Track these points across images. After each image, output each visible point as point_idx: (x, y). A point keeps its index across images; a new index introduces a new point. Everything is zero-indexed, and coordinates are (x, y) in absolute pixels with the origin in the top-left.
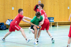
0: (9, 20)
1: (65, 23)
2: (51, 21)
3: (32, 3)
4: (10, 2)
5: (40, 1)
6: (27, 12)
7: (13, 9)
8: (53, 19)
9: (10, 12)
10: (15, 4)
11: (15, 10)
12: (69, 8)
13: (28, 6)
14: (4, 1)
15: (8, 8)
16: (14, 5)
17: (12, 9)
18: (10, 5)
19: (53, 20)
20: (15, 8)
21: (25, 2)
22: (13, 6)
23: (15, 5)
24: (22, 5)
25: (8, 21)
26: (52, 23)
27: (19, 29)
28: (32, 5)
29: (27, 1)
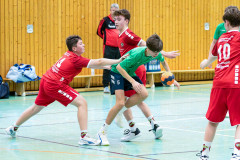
0: (16, 65)
1: (195, 74)
2: (151, 68)
3: (90, 11)
4: (19, 9)
5: (117, 5)
7: (30, 30)
8: (158, 64)
9: (20, 41)
10: (36, 15)
12: (207, 28)
15: (15, 26)
16: (34, 17)
17: (28, 31)
18: (20, 18)
19: (159, 67)
20: (36, 28)
21: (68, 7)
22: (32, 21)
23: (36, 19)
25: (15, 69)
26: (155, 75)
27: (71, 98)
28: (90, 18)
29: (76, 5)
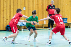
2: (64, 21)
3: (44, 3)
4: (21, 2)
5: (53, 1)
6: (39, 13)
8: (67, 20)
10: (26, 4)
11: (26, 11)
13: (41, 6)
14: (16, 1)
17: (24, 9)
20: (27, 9)
21: (37, 2)
22: (25, 6)
23: (26, 6)
24: (34, 5)
26: (66, 24)
28: (44, 5)
29: (39, 1)
